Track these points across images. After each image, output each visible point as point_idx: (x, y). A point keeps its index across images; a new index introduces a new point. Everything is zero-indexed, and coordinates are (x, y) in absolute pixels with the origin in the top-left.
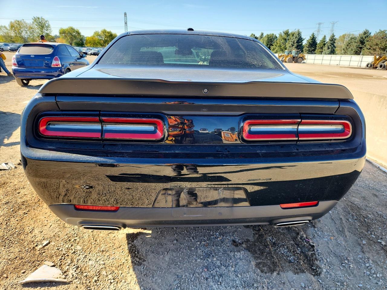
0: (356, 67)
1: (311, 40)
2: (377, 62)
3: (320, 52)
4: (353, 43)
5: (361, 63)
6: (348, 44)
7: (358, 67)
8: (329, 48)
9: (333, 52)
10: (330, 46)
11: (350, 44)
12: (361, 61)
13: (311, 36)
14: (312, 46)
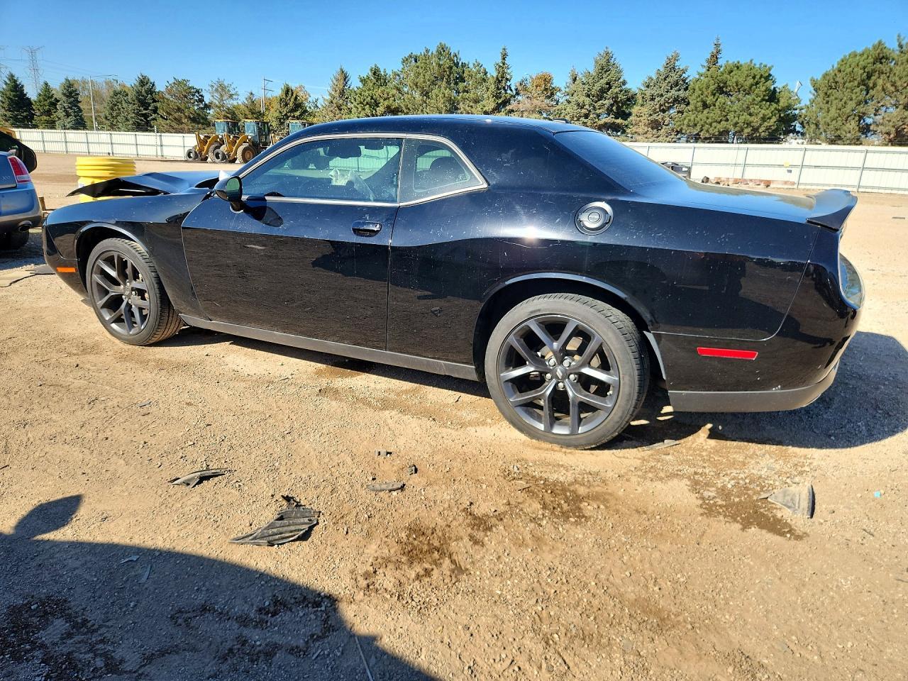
0: (155, 158)
1: (12, 91)
2: (206, 147)
3: (47, 122)
4: (125, 105)
5: (162, 150)
6: (111, 105)
7: (157, 159)
8: (68, 115)
9: (80, 124)
10: (71, 108)
11: (115, 105)
12: (162, 146)
13: (8, 82)
14: (21, 108)
